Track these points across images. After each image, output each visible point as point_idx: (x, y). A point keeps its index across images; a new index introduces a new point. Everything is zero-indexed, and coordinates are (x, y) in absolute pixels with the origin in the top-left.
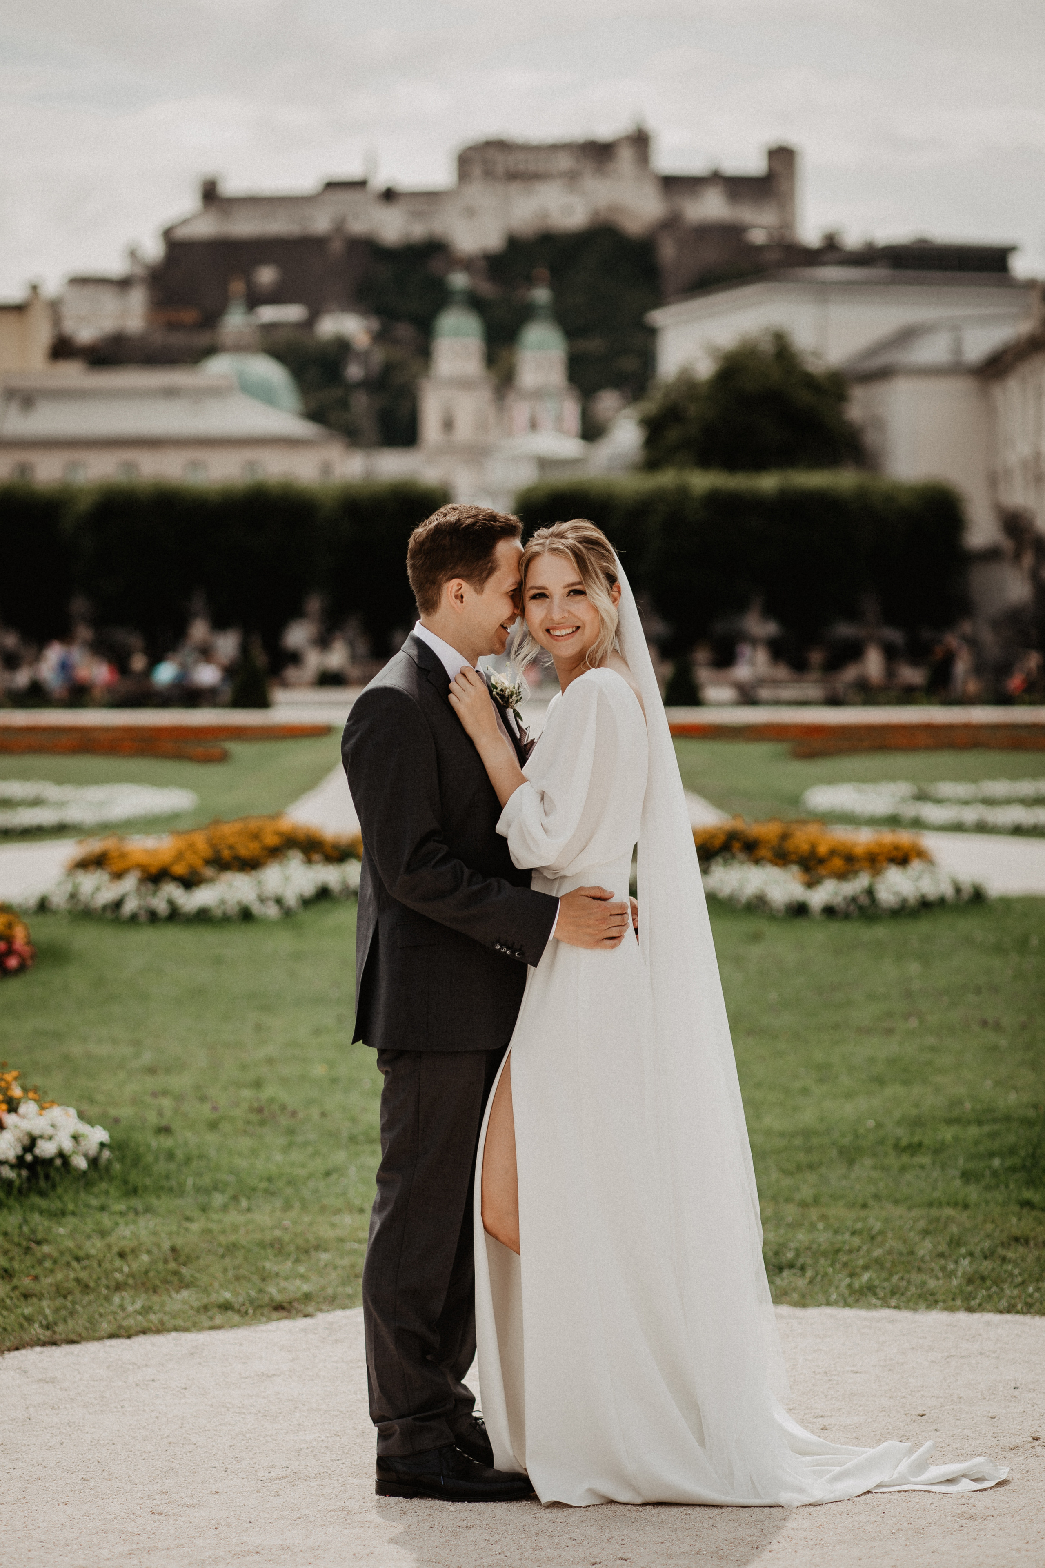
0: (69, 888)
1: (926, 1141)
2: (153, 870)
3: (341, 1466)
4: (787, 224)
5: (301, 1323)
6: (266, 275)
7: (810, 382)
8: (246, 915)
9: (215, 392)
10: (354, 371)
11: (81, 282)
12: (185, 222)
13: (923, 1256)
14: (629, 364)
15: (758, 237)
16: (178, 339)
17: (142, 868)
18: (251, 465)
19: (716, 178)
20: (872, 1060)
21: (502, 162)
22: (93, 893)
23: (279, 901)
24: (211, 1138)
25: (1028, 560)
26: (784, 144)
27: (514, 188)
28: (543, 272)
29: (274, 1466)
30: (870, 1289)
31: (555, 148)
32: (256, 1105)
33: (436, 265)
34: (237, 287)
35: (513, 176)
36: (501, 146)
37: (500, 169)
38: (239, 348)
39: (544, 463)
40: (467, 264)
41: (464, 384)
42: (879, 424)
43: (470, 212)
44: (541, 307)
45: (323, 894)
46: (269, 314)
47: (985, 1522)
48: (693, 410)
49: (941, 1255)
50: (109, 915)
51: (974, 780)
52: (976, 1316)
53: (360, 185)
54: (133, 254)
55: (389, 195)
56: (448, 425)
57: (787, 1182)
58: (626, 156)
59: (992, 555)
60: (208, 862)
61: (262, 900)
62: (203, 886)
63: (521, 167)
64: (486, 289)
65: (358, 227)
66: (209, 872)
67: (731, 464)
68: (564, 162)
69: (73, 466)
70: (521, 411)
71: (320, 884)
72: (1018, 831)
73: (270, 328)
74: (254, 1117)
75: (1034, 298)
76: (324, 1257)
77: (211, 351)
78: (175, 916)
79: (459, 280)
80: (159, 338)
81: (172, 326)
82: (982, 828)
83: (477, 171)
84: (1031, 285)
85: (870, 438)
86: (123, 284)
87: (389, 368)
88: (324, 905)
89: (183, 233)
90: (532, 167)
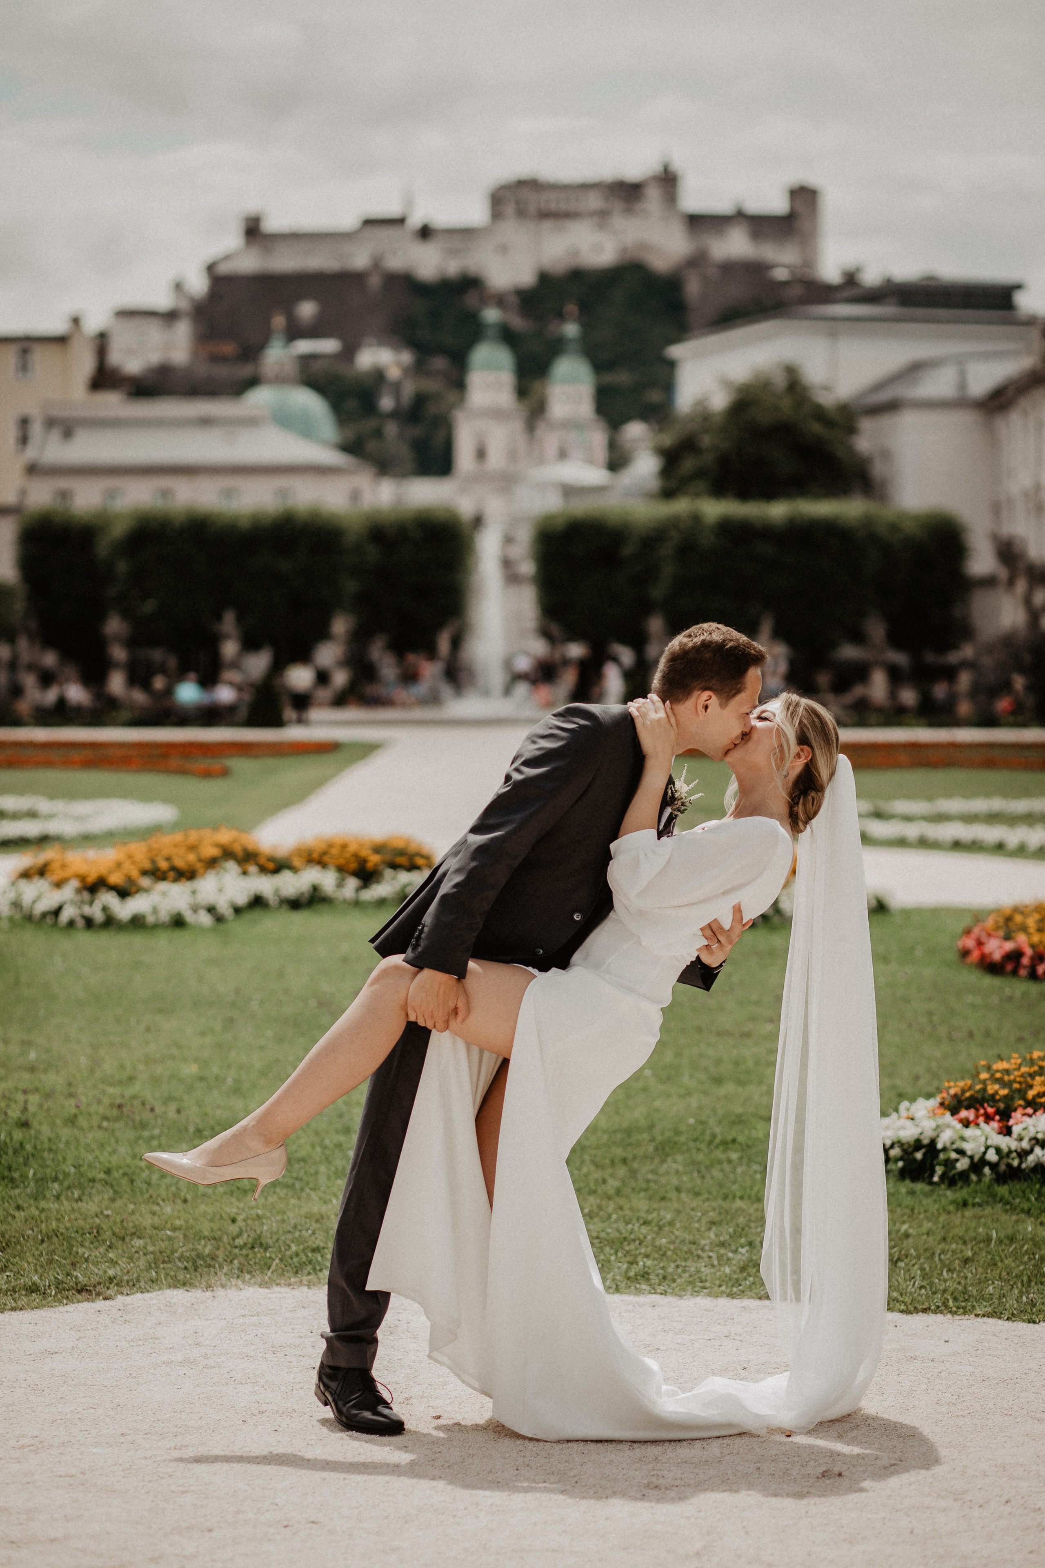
0: (12, 895)
1: (740, 1139)
2: (91, 879)
3: (87, 1436)
4: (809, 263)
5: (100, 1304)
6: (307, 310)
7: (820, 414)
8: (178, 922)
9: (251, 422)
10: (386, 403)
11: (127, 314)
12: (227, 258)
13: (705, 1245)
14: (654, 396)
15: (781, 274)
16: (223, 372)
17: (82, 878)
18: (283, 493)
19: (740, 216)
20: (719, 1062)
21: (534, 201)
22: (34, 902)
23: (211, 910)
24: (66, 1133)
25: (1021, 586)
26: (805, 184)
27: (547, 225)
28: (571, 308)
29: (23, 1436)
30: (645, 1275)
31: (585, 187)
32: (118, 1101)
33: (471, 300)
34: (279, 321)
35: (545, 215)
36: (531, 185)
37: (532, 208)
38: (280, 380)
39: (569, 491)
40: (500, 300)
41: (497, 414)
42: (886, 455)
43: (503, 249)
44: (571, 340)
45: (258, 902)
46: (304, 346)
47: (668, 1491)
48: (706, 441)
49: (722, 1244)
50: (49, 920)
51: (930, 798)
52: (736, 1302)
53: (400, 222)
54: (178, 287)
55: (425, 233)
56: (481, 454)
57: (598, 1175)
58: (653, 194)
59: (989, 582)
60: (145, 873)
61: (195, 909)
62: (137, 896)
63: (553, 206)
64: (517, 322)
65: (395, 263)
66: (145, 882)
67: (744, 494)
68: (594, 201)
69: (111, 494)
70: (551, 441)
71: (252, 893)
72: (957, 845)
73: (306, 359)
74: (115, 1112)
75: (1035, 334)
76: (138, 1243)
77: (253, 382)
78: (110, 922)
79: (491, 315)
80: (203, 370)
81: (216, 359)
82: (924, 843)
83: (509, 209)
84: (1031, 321)
85: (878, 469)
86: (170, 316)
87: (420, 401)
88: (256, 914)
89: (224, 269)
90: (563, 207)
